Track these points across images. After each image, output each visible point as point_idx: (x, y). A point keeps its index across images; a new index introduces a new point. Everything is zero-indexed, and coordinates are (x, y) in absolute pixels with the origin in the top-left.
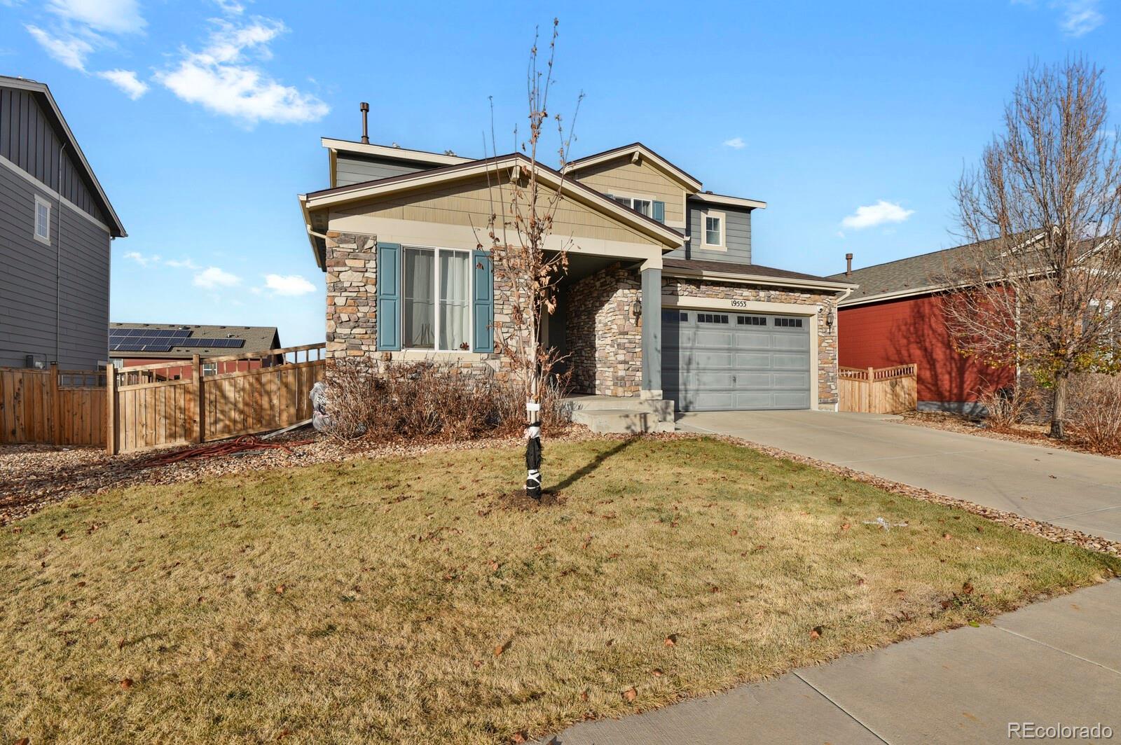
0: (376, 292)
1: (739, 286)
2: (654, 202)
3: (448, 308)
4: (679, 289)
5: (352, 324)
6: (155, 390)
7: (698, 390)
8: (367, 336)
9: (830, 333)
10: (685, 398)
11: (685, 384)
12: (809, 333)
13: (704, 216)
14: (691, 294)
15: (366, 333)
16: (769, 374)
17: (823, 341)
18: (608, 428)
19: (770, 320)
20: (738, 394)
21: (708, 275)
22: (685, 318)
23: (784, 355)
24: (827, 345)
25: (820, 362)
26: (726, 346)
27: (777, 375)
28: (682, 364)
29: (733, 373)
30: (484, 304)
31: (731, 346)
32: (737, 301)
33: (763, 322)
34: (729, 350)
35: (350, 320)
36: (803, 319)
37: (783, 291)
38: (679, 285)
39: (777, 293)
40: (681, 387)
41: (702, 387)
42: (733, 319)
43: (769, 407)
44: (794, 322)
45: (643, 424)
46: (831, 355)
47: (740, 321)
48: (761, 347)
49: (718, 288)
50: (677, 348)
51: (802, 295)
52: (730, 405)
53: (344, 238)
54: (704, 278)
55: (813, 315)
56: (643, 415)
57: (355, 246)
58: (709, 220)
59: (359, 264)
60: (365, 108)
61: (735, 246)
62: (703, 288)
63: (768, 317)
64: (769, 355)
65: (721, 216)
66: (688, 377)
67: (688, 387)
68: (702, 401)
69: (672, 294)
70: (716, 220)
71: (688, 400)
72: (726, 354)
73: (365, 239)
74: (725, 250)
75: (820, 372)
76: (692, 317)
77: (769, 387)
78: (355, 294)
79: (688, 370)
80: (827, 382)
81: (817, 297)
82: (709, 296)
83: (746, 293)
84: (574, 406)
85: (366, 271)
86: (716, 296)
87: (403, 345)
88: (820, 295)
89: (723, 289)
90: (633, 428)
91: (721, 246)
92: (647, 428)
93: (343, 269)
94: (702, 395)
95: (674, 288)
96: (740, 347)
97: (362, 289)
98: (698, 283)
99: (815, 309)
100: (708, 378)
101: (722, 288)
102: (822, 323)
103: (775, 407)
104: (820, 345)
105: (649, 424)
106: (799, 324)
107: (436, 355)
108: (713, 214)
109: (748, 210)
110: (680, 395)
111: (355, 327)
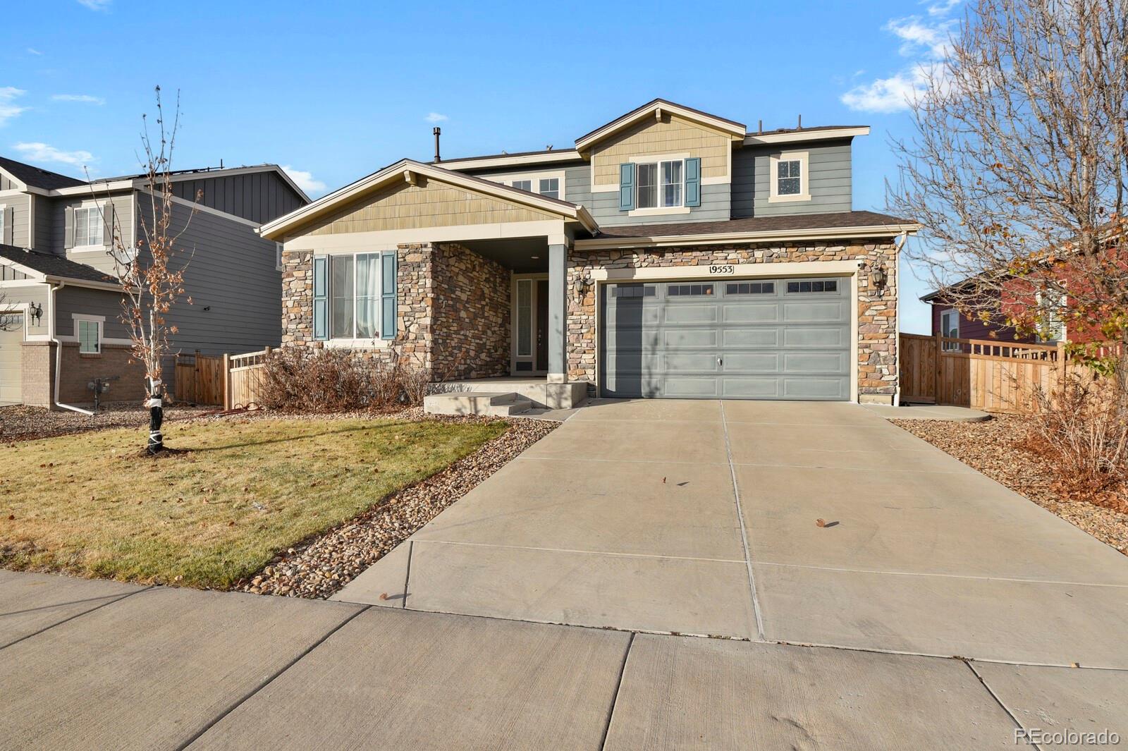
0: (312, 295)
1: (722, 247)
2: (687, 160)
3: (369, 302)
4: (635, 260)
5: (297, 321)
6: (248, 373)
7: (666, 374)
8: (306, 330)
9: (880, 296)
10: (649, 384)
11: (649, 368)
12: (849, 298)
13: (774, 162)
14: (652, 265)
15: (306, 327)
16: (777, 355)
17: (868, 308)
18: (439, 409)
19: (780, 287)
20: (726, 380)
21: (659, 240)
22: (652, 292)
23: (804, 330)
24: (875, 313)
25: (861, 336)
26: (710, 322)
27: (789, 356)
28: (645, 344)
29: (720, 353)
30: (392, 296)
31: (716, 322)
32: (717, 266)
33: (769, 289)
34: (712, 326)
35: (296, 318)
36: (839, 281)
37: (793, 247)
38: (635, 256)
39: (783, 250)
40: (644, 371)
41: (672, 371)
42: (720, 288)
43: (776, 396)
44: (826, 285)
45: (473, 407)
46: (883, 327)
47: (731, 290)
48: (764, 321)
49: (690, 254)
50: (640, 327)
51: (827, 249)
52: (714, 393)
53: (293, 255)
54: (658, 245)
55: (853, 274)
56: (472, 399)
57: (298, 261)
58: (783, 168)
59: (301, 274)
60: (437, 133)
61: (823, 191)
62: (668, 256)
63: (776, 282)
64: (777, 330)
65: (802, 157)
66: (652, 359)
67: (653, 371)
68: (674, 385)
69: (627, 267)
70: (795, 166)
71: (653, 385)
72: (707, 332)
73: (305, 253)
74: (809, 198)
75: (861, 351)
76: (661, 290)
77: (777, 371)
78: (299, 298)
79: (654, 352)
80: (875, 363)
81: (856, 249)
82: (675, 265)
83: (733, 255)
84: (464, 388)
85: (306, 279)
86: (683, 263)
87: (332, 336)
88: (863, 245)
89: (698, 253)
90: (463, 410)
91: (804, 195)
92: (477, 412)
93: (291, 279)
94: (671, 380)
95: (629, 261)
96: (729, 322)
97: (303, 293)
98: (661, 251)
99: (852, 266)
100: (680, 360)
101: (695, 254)
102: (865, 283)
103: (786, 396)
104: (861, 314)
105: (480, 407)
106: (832, 287)
107: (352, 343)
108: (787, 157)
109: (847, 141)
110: (643, 380)
111: (299, 323)
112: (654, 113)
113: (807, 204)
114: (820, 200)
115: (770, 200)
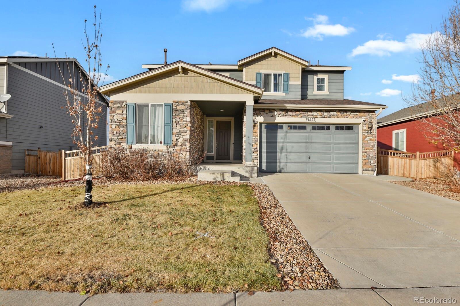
0: (126, 122)
1: (311, 111)
2: (284, 74)
3: (156, 127)
4: (276, 114)
5: (118, 135)
7: (286, 162)
8: (123, 139)
9: (370, 133)
10: (279, 167)
11: (279, 160)
12: (358, 133)
13: (315, 78)
14: (283, 116)
15: (123, 138)
16: (331, 155)
17: (366, 137)
18: (205, 178)
19: (333, 128)
20: (311, 165)
21: (288, 106)
22: (281, 127)
23: (341, 145)
24: (368, 139)
25: (363, 148)
26: (305, 141)
27: (335, 155)
28: (278, 150)
29: (309, 154)
30: (169, 125)
31: (308, 141)
32: (310, 118)
33: (328, 128)
34: (306, 143)
35: (117, 133)
36: (354, 126)
37: (339, 112)
38: (276, 112)
39: (335, 113)
40: (278, 161)
41: (289, 161)
42: (309, 127)
43: (331, 172)
44: (349, 128)
45: (222, 177)
46: (371, 145)
47: (314, 128)
48: (325, 141)
49: (298, 112)
50: (276, 142)
52: (307, 170)
53: (115, 102)
54: (287, 108)
55: (360, 124)
56: (222, 174)
57: (119, 105)
58: (318, 80)
59: (120, 112)
60: (166, 51)
61: (333, 91)
62: (290, 113)
63: (331, 126)
64: (331, 145)
65: (326, 76)
66: (281, 156)
67: (281, 161)
68: (291, 167)
69: (272, 117)
70: (323, 79)
71: (281, 167)
72: (304, 145)
73: (123, 102)
74: (328, 93)
75: (363, 154)
76: (285, 127)
77: (331, 161)
78: (119, 124)
79: (281, 153)
80: (368, 159)
81: (362, 114)
82: (293, 116)
83: (315, 114)
85: (123, 114)
86: (297, 116)
87: (137, 143)
88: (364, 113)
89: (302, 112)
90: (217, 179)
91: (326, 91)
92: (224, 179)
93: (115, 114)
94: (289, 165)
95: (273, 114)
96: (312, 141)
97: (121, 121)
98: (287, 111)
99: (361, 121)
100: (292, 157)
101: (300, 112)
102: (365, 128)
103: (335, 172)
104: (364, 140)
105: (225, 177)
106: (352, 128)
107: (148, 146)
108: (320, 76)
109: (342, 72)
110: (277, 165)
111: (119, 136)
112: (271, 53)
113: (327, 95)
114: (333, 94)
115: (314, 93)
